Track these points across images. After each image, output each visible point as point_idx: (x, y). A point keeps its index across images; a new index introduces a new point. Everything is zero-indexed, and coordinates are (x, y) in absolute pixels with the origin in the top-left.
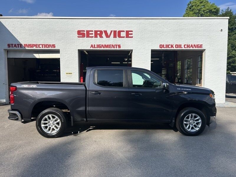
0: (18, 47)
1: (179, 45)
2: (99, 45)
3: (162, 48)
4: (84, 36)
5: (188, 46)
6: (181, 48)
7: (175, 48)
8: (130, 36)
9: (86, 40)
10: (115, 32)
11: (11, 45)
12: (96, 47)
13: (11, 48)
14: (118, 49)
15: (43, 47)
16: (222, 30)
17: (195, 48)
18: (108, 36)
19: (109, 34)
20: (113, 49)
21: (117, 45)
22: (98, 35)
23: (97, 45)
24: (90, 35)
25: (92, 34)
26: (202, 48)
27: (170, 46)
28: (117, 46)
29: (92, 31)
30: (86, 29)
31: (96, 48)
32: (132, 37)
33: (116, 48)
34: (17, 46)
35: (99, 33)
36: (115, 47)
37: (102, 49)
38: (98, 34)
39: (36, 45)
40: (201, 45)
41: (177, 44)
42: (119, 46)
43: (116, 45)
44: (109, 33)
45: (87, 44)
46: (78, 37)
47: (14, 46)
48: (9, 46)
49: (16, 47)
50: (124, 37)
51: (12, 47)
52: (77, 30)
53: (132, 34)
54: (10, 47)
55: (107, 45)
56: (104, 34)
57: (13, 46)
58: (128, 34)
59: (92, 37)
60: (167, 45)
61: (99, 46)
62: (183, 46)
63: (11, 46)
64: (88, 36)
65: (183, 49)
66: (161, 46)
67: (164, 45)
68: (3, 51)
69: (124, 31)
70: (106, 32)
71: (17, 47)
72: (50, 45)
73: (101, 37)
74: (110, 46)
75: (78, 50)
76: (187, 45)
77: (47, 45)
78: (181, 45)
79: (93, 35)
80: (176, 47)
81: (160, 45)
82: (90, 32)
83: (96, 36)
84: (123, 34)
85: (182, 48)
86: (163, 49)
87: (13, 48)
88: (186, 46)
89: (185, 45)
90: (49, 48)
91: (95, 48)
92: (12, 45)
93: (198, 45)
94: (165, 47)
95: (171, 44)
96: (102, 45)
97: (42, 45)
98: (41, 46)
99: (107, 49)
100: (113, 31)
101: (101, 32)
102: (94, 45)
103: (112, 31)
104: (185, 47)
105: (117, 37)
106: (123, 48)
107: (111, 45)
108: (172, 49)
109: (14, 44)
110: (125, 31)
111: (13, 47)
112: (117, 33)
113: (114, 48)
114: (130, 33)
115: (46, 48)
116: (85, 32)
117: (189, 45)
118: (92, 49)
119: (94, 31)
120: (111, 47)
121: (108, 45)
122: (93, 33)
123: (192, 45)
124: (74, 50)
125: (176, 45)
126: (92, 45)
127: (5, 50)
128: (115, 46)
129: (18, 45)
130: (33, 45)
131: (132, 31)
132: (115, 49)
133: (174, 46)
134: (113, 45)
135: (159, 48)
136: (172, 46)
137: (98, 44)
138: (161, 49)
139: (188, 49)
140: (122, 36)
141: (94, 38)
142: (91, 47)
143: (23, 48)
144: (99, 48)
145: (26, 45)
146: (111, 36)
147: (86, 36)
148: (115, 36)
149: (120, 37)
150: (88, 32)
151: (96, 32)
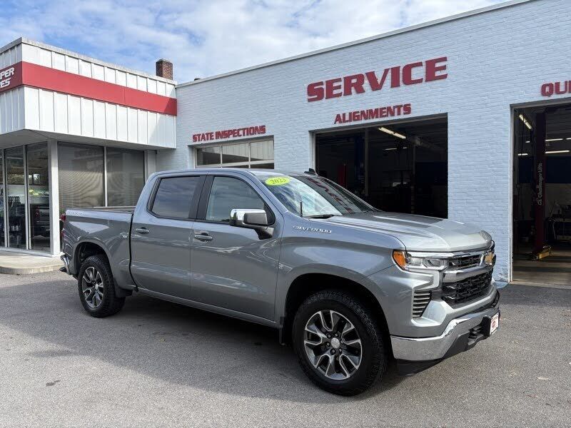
0: (208, 139)
2: (355, 113)
3: (550, 94)
8: (438, 74)
9: (324, 105)
10: (395, 71)
11: (197, 137)
12: (347, 118)
13: (197, 143)
14: (402, 116)
15: (244, 135)
18: (376, 86)
19: (379, 81)
20: (390, 118)
21: (401, 106)
22: (353, 88)
23: (350, 114)
24: (335, 92)
25: (339, 87)
28: (402, 109)
29: (339, 80)
30: (325, 78)
31: (347, 121)
32: (445, 77)
33: (399, 114)
34: (206, 137)
35: (354, 81)
36: (396, 113)
37: (363, 121)
39: (233, 132)
42: (407, 108)
43: (399, 107)
44: (379, 76)
45: (326, 115)
46: (310, 100)
47: (202, 139)
48: (194, 137)
50: (420, 81)
51: (199, 141)
52: (306, 85)
53: (444, 68)
54: (196, 141)
55: (374, 110)
56: (366, 82)
57: (201, 137)
58: (433, 70)
59: (339, 95)
60: (570, 82)
61: (354, 116)
63: (198, 139)
64: (330, 96)
66: (548, 88)
67: (558, 84)
68: (187, 149)
69: (420, 64)
70: (371, 76)
71: (206, 139)
72: (257, 127)
73: (360, 90)
74: (382, 112)
75: (308, 135)
77: (251, 128)
79: (342, 90)
81: (544, 87)
82: (335, 85)
83: (348, 92)
84: (418, 73)
86: (554, 96)
87: (200, 143)
90: (255, 136)
91: (344, 121)
92: (199, 135)
94: (562, 90)
96: (363, 112)
97: (244, 129)
98: (241, 132)
99: (375, 120)
100: (390, 71)
101: (360, 78)
102: (344, 115)
103: (386, 71)
105: (401, 83)
106: (416, 112)
107: (385, 108)
109: (201, 133)
110: (424, 64)
111: (200, 139)
112: (401, 72)
113: (393, 115)
114: (438, 65)
115: (250, 136)
116: (324, 87)
118: (338, 125)
119: (343, 80)
120: (384, 114)
121: (376, 110)
122: (342, 83)
124: (301, 133)
126: (338, 116)
127: (191, 147)
128: (396, 110)
129: (207, 134)
130: (229, 131)
131: (444, 59)
132: (396, 117)
134: (389, 109)
135: (539, 98)
137: (352, 111)
138: (546, 98)
140: (414, 77)
141: (342, 98)
142: (336, 120)
143: (215, 141)
144: (355, 120)
145: (219, 135)
146: (384, 85)
147: (325, 96)
148: (395, 84)
149: (408, 81)
150: (330, 83)
151: (348, 80)
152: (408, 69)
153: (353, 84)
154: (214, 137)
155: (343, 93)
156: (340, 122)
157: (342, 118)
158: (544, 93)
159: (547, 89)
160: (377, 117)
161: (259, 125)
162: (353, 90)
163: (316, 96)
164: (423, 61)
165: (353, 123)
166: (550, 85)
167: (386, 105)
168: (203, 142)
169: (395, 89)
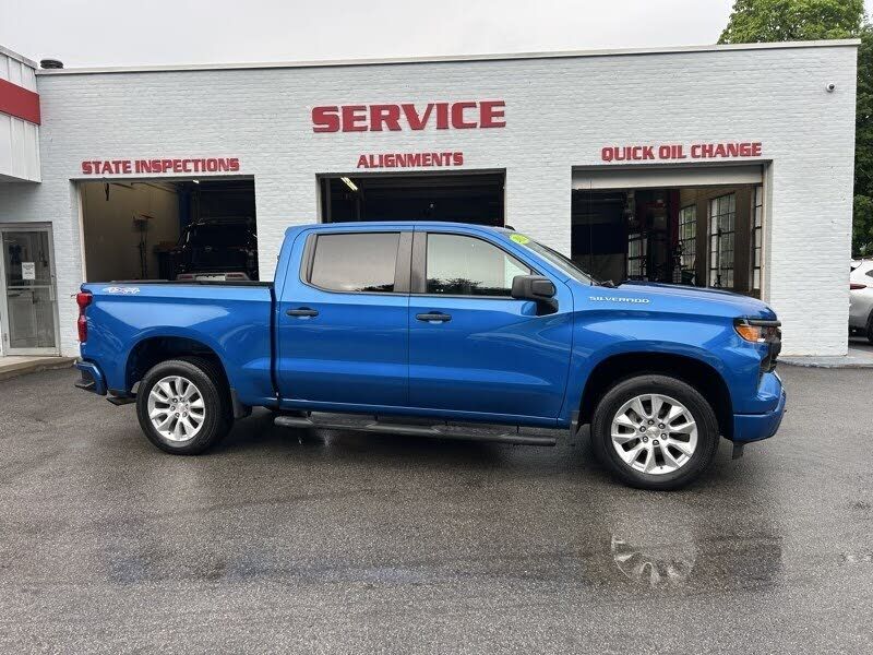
0: (118, 172)
1: (674, 147)
2: (387, 156)
3: (609, 159)
4: (333, 128)
5: (707, 150)
6: (681, 157)
7: (657, 160)
8: (495, 120)
9: (341, 140)
10: (442, 108)
11: (93, 167)
12: (376, 162)
13: (93, 176)
14: (452, 167)
15: (196, 170)
16: (832, 87)
17: (731, 158)
19: (421, 118)
20: (436, 168)
21: (451, 154)
22: (383, 122)
23: (381, 156)
24: (357, 124)
25: (363, 118)
26: (759, 155)
27: (640, 153)
28: (451, 158)
29: (363, 108)
30: (340, 101)
31: (376, 166)
32: (502, 125)
33: (448, 164)
34: (113, 167)
35: (385, 113)
36: (444, 162)
37: (400, 169)
38: (385, 118)
39: (175, 164)
40: (755, 145)
41: (665, 144)
42: (458, 158)
43: (448, 155)
44: (421, 112)
45: (346, 155)
46: (316, 130)
47: (104, 169)
48: (86, 167)
49: (111, 172)
50: (473, 126)
51: (98, 172)
52: (310, 108)
53: (501, 114)
54: (89, 173)
55: (414, 155)
56: (403, 116)
57: (101, 167)
58: (490, 115)
59: (363, 129)
60: (629, 149)
61: (386, 160)
62: (686, 152)
63: (94, 170)
64: (349, 128)
65: (689, 159)
67: (617, 149)
68: (68, 186)
69: (473, 105)
70: (410, 110)
71: (114, 170)
72: (221, 161)
73: (394, 127)
74: (425, 160)
75: (314, 180)
76: (704, 146)
77: (210, 161)
78: (680, 148)
79: (368, 122)
80: (661, 157)
81: (604, 150)
82: (356, 114)
83: (376, 127)
84: (471, 115)
85: (685, 157)
86: (614, 162)
87: (100, 176)
88: (699, 152)
89: (694, 148)
90: (218, 173)
91: (373, 166)
92: (97, 164)
93: (743, 145)
94: (621, 155)
95: (642, 145)
96: (399, 156)
97: (196, 162)
98: (190, 166)
99: (416, 169)
100: (435, 107)
101: (394, 110)
102: (372, 157)
103: (430, 107)
104: (694, 156)
105: (450, 125)
106: (470, 164)
107: (428, 155)
108: (649, 161)
109: (102, 160)
110: (478, 105)
111: (101, 171)
112: (450, 111)
113: (440, 165)
114: (494, 109)
115: (208, 173)
116: (340, 114)
117: (711, 146)
118: (363, 169)
119: (369, 109)
120: (428, 162)
121: (418, 155)
122: (367, 114)
123: (720, 147)
124: (302, 176)
125: (662, 149)
126: (363, 158)
127: (75, 182)
128: (444, 158)
129: (116, 163)
130: (164, 162)
131: (502, 104)
132: (444, 168)
133: (655, 152)
134: (435, 155)
135: (601, 162)
136: (648, 153)
137: (384, 153)
138: (607, 163)
139: (707, 160)
140: (466, 120)
141: (368, 134)
142: (360, 164)
143: (133, 175)
144: (388, 166)
145: (141, 165)
146: (428, 124)
147: (341, 127)
148: (442, 125)
149: (459, 124)
150: (348, 111)
151: (376, 110)
152: (458, 108)
153: (385, 117)
154: (133, 169)
155: (369, 127)
156: (367, 167)
157: (368, 161)
158: (604, 158)
159: (608, 153)
160: (419, 165)
161: (225, 157)
162: (384, 124)
163: (327, 126)
164: (478, 102)
165: (385, 170)
166: (610, 150)
167: (431, 151)
168: (107, 175)
169: (442, 131)
